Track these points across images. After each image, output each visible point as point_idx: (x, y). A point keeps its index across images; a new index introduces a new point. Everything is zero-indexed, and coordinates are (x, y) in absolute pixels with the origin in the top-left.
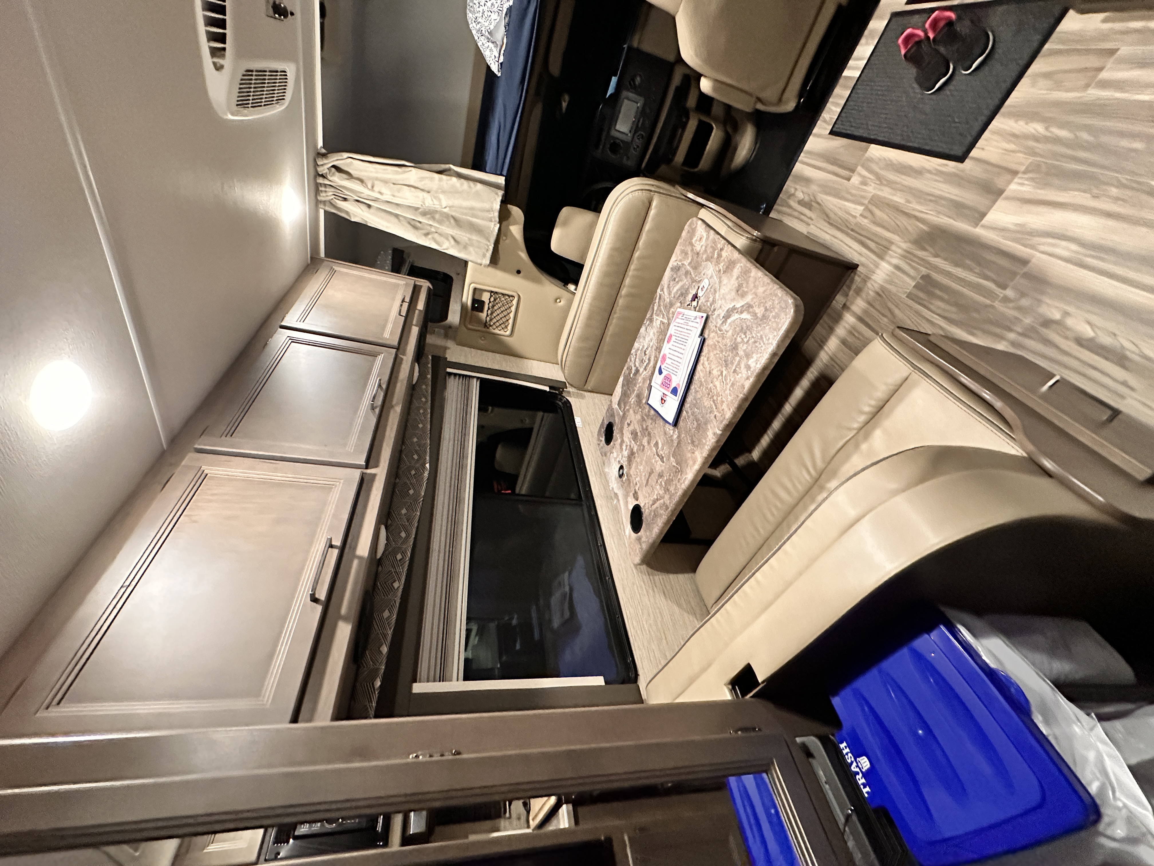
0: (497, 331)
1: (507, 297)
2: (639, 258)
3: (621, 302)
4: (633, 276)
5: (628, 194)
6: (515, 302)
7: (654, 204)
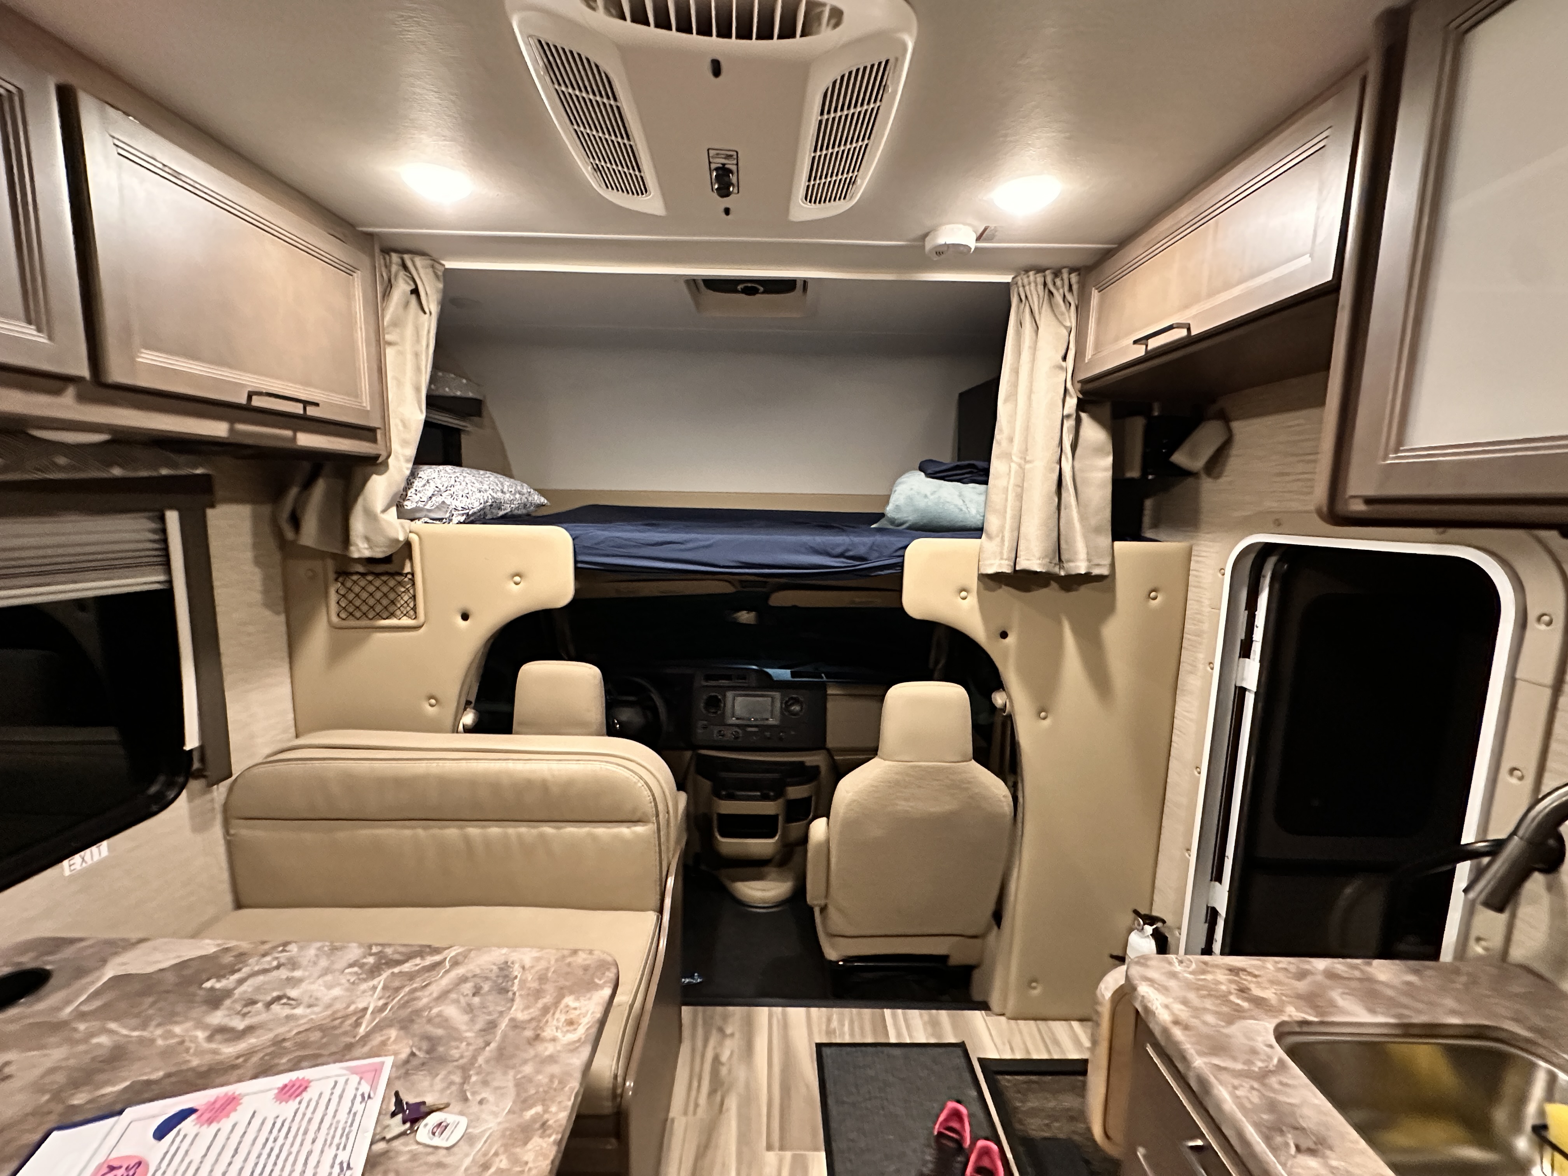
0: (333, 597)
1: (412, 605)
2: (542, 837)
3: (452, 832)
4: (506, 837)
5: (641, 778)
6: (406, 621)
7: (640, 829)
